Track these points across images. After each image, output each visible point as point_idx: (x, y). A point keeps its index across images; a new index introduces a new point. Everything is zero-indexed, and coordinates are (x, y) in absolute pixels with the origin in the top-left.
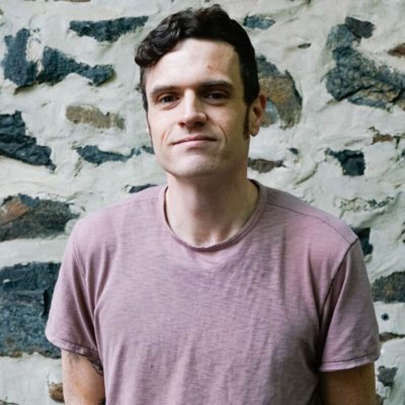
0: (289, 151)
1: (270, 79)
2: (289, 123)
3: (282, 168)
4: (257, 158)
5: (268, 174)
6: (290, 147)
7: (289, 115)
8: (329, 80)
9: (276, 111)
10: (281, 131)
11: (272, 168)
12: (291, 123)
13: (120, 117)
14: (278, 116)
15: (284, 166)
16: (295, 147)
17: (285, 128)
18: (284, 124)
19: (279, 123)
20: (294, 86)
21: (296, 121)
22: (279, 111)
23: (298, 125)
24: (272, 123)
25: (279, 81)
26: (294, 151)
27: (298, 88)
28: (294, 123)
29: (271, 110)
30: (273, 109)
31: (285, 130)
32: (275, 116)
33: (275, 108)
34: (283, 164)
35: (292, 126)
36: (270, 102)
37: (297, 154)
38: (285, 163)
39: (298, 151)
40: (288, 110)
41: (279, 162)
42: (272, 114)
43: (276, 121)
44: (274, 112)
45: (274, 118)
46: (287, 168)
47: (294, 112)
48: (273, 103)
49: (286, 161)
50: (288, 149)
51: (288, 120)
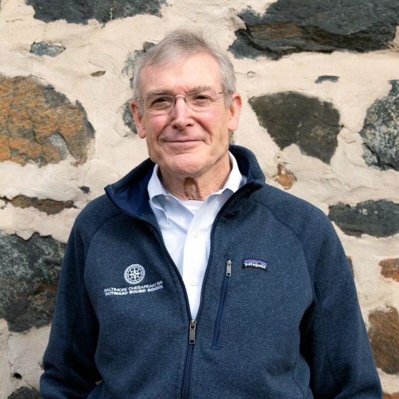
0: (80, 190)
1: (59, 110)
2: (81, 158)
3: (72, 209)
4: (45, 198)
5: (57, 215)
6: (81, 185)
7: (80, 149)
8: (126, 111)
9: (65, 146)
10: (72, 167)
11: (62, 209)
12: (83, 160)
14: (68, 152)
15: (75, 207)
16: (86, 185)
17: (76, 164)
18: (74, 161)
19: (70, 159)
20: (85, 118)
21: (89, 156)
22: (68, 145)
23: (91, 161)
24: (62, 159)
25: (70, 112)
26: (86, 190)
27: (90, 120)
28: (86, 158)
29: (61, 145)
30: (63, 143)
31: (77, 167)
32: (64, 152)
33: (65, 143)
34: (74, 205)
35: (85, 162)
36: (59, 136)
37: (89, 193)
38: (76, 204)
39: (90, 190)
40: (79, 145)
41: (69, 202)
42: (62, 149)
43: (66, 157)
44: (63, 147)
45: (64, 154)
46: (78, 208)
47: (85, 146)
48: (63, 137)
49: (77, 201)
50: (79, 187)
51: (80, 155)
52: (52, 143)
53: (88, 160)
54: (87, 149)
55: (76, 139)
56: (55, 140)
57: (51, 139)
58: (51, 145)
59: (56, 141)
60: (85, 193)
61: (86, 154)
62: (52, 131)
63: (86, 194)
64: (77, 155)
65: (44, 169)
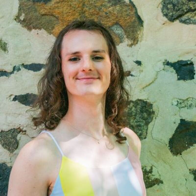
0: (135, 63)
1: (118, 7)
2: (134, 41)
3: (130, 77)
6: (135, 60)
7: (133, 35)
8: (164, 6)
9: (124, 33)
10: (128, 48)
12: (135, 42)
14: (125, 36)
15: (132, 75)
16: (139, 60)
17: (131, 45)
18: (130, 43)
19: (127, 42)
20: (136, 12)
21: (139, 39)
22: (126, 32)
23: (141, 43)
24: (121, 42)
25: (125, 8)
26: (139, 63)
27: (139, 14)
28: (138, 41)
29: (120, 32)
30: (121, 30)
31: (131, 47)
32: (122, 37)
33: (123, 30)
34: (131, 74)
35: (137, 43)
36: (118, 26)
37: (141, 65)
38: (132, 73)
39: (142, 63)
40: (133, 32)
41: (128, 72)
42: (121, 35)
43: (124, 40)
44: (121, 34)
45: (122, 38)
46: (134, 76)
47: (137, 32)
48: (121, 26)
49: (133, 71)
50: (134, 62)
51: (133, 39)
52: (114, 31)
53: (139, 42)
54: (138, 34)
55: (131, 28)
56: (115, 29)
57: (113, 28)
58: (113, 32)
59: (116, 30)
60: (138, 65)
61: (138, 38)
62: (114, 22)
63: (139, 66)
64: (132, 39)
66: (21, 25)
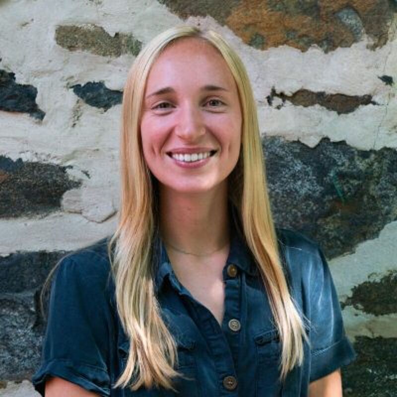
0: (381, 81)
2: (380, 39)
3: (371, 105)
4: (334, 93)
5: (350, 115)
6: (381, 75)
7: (379, 28)
9: (360, 24)
10: (368, 52)
11: (357, 106)
12: (382, 42)
13: (134, 40)
14: (363, 31)
15: (374, 103)
16: (388, 74)
17: (373, 48)
18: (372, 43)
19: (366, 40)
21: (390, 36)
22: (364, 21)
23: (393, 43)
24: (355, 41)
26: (388, 80)
28: (386, 39)
29: (353, 22)
30: (356, 19)
31: (374, 50)
32: (358, 31)
33: (359, 18)
34: (372, 100)
35: (385, 44)
36: (351, 11)
37: (393, 84)
38: (375, 99)
39: (394, 80)
40: (378, 21)
41: (366, 97)
42: (355, 28)
43: (360, 38)
44: (356, 26)
45: (358, 34)
46: (378, 105)
47: (386, 23)
48: (356, 12)
49: (376, 94)
50: (379, 78)
51: (378, 36)
52: (343, 20)
53: (388, 42)
54: (389, 26)
55: (374, 14)
56: (345, 16)
57: (340, 15)
58: (341, 22)
59: (347, 18)
60: (387, 84)
61: (387, 33)
62: (343, 4)
63: (389, 86)
64: (376, 35)
65: (333, 54)
66: (167, 8)
